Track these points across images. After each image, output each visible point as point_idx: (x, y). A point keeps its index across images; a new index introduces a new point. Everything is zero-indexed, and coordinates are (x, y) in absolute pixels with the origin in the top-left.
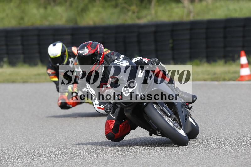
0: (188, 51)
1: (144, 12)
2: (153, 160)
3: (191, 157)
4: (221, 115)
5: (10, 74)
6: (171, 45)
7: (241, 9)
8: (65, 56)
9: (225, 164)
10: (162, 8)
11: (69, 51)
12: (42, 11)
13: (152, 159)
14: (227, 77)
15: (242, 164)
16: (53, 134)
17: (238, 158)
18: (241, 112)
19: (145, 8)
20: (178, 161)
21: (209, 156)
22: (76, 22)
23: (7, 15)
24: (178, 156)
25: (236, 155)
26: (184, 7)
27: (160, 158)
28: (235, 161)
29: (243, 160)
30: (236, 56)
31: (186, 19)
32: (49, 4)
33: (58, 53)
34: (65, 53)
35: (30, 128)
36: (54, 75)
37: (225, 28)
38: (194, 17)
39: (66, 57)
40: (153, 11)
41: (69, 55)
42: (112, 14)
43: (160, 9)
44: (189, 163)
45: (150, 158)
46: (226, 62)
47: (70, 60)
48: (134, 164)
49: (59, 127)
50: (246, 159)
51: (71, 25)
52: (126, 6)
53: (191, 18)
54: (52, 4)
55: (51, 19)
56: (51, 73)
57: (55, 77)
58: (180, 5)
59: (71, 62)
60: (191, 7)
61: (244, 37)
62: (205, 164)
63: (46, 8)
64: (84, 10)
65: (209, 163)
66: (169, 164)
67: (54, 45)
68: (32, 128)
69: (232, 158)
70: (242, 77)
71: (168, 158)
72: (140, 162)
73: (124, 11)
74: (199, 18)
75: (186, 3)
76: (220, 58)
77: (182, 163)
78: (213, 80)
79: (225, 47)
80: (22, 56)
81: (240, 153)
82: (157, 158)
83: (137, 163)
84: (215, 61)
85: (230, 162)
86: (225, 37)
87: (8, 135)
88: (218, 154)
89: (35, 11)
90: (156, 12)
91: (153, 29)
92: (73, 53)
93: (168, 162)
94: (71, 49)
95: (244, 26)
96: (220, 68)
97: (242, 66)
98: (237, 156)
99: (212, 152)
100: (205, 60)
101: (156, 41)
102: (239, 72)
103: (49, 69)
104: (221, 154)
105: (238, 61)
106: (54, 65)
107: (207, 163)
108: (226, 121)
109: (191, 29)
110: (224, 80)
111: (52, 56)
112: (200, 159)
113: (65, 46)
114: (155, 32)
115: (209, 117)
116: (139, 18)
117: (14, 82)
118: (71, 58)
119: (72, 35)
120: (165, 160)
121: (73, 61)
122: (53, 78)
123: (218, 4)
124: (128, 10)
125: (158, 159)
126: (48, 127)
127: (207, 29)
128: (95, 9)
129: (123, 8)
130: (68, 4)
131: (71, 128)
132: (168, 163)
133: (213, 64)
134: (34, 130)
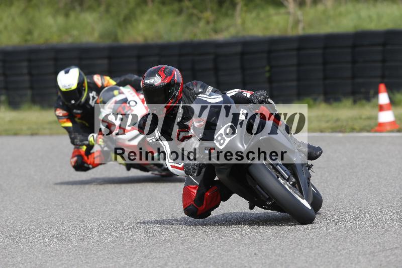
0: (295, 83)
1: (225, 22)
2: (239, 258)
3: (300, 254)
4: (347, 186)
5: (11, 122)
6: (267, 75)
7: (379, 17)
8: (84, 88)
9: (353, 265)
10: (254, 15)
11: (89, 81)
12: (61, 20)
13: (237, 257)
14: (357, 127)
15: (381, 265)
16: (79, 217)
17: (374, 256)
18: (379, 182)
19: (226, 15)
20: (278, 260)
21: (329, 252)
22: (116, 38)
23: (6, 27)
24: (278, 252)
25: (372, 250)
26: (289, 13)
27: (250, 254)
28: (369, 261)
29: (383, 259)
30: (372, 92)
31: (291, 33)
32: (73, 9)
33: (73, 85)
34: (84, 85)
35: (43, 208)
36: (67, 117)
37: (354, 46)
38: (304, 29)
39: (85, 90)
40: (239, 21)
41: (89, 87)
42: (173, 25)
43: (250, 17)
44: (296, 264)
45: (234, 256)
46: (355, 102)
47: (91, 95)
48: (208, 264)
49: (88, 205)
50: (388, 257)
51: (107, 42)
52: (195, 11)
53: (300, 31)
54: (78, 8)
55: (75, 33)
56: (61, 115)
57: (67, 121)
58: (282, 10)
59: (91, 98)
60: (299, 13)
61: (384, 61)
62: (322, 265)
63: (67, 15)
64: (129, 18)
65: (328, 264)
66: (264, 265)
67: (67, 72)
68: (46, 207)
69: (365, 254)
70: (381, 125)
71: (263, 255)
72: (218, 262)
73: (192, 19)
74: (312, 31)
75: (292, 6)
76: (346, 95)
77: (286, 263)
78: (334, 130)
79: (354, 77)
80: (29, 92)
81: (378, 247)
82: (245, 256)
83: (213, 264)
84: (337, 100)
85: (362, 261)
86: (354, 62)
87: (8, 219)
88: (344, 249)
89: (50, 20)
90: (243, 23)
91: (239, 49)
92: (95, 84)
93: (264, 262)
94: (92, 78)
95: (384, 45)
96: (345, 111)
97: (381, 108)
98: (372, 253)
99: (333, 246)
100: (322, 97)
101: (243, 69)
102: (376, 118)
103: (58, 109)
104: (348, 249)
105: (374, 100)
106: (66, 103)
107: (326, 263)
108: (356, 196)
109: (299, 49)
110: (353, 130)
111: (63, 89)
112: (315, 256)
113: (83, 74)
114: (243, 54)
115: (328, 190)
116: (216, 31)
117: (16, 134)
118: (91, 93)
119: (109, 58)
120: (258, 258)
121: (95, 96)
122: (65, 122)
123: (342, 9)
124: (199, 19)
125: (247, 256)
126: (71, 206)
127: (325, 48)
128: (146, 17)
129: (191, 15)
130: (102, 8)
131: (108, 207)
132: (262, 264)
133: (335, 104)
134: (48, 211)
